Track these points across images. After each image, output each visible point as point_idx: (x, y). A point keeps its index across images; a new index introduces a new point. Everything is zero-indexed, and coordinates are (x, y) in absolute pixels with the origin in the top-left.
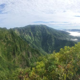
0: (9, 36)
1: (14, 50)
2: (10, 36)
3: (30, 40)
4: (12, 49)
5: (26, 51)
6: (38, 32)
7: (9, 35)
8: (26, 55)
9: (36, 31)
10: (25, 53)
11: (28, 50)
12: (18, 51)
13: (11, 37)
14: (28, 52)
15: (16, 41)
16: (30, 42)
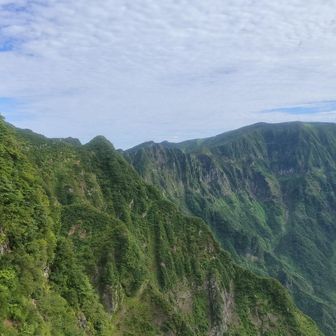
0: (83, 184)
1: (103, 262)
2: (90, 185)
3: (257, 225)
4: (91, 255)
5: (199, 283)
6: (320, 172)
7: (86, 177)
8: (195, 310)
9: (307, 168)
10: (186, 295)
11: (210, 276)
12: (130, 269)
13: (98, 189)
14: (209, 286)
15: (129, 213)
16: (255, 239)
